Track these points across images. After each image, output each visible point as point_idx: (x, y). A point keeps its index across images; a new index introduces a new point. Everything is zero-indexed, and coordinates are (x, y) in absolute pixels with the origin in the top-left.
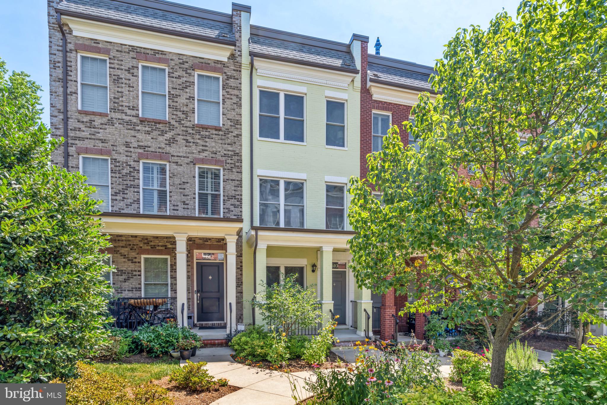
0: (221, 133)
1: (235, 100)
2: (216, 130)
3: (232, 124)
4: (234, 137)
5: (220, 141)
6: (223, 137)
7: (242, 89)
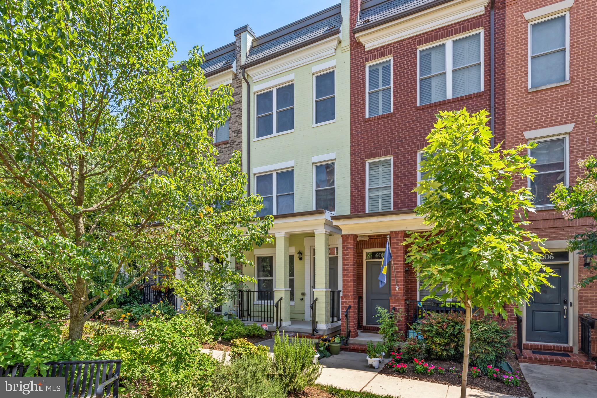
0: (228, 145)
1: (237, 112)
2: (225, 144)
3: (236, 134)
4: (237, 145)
5: (228, 153)
6: (230, 148)
7: (243, 101)
